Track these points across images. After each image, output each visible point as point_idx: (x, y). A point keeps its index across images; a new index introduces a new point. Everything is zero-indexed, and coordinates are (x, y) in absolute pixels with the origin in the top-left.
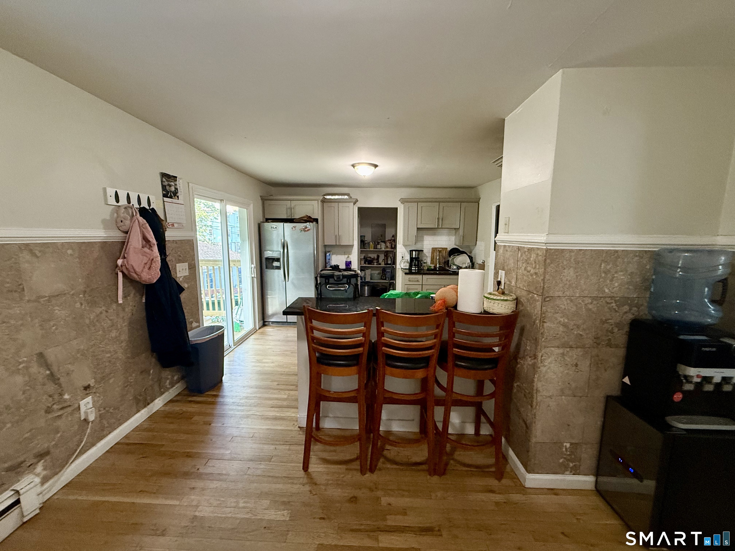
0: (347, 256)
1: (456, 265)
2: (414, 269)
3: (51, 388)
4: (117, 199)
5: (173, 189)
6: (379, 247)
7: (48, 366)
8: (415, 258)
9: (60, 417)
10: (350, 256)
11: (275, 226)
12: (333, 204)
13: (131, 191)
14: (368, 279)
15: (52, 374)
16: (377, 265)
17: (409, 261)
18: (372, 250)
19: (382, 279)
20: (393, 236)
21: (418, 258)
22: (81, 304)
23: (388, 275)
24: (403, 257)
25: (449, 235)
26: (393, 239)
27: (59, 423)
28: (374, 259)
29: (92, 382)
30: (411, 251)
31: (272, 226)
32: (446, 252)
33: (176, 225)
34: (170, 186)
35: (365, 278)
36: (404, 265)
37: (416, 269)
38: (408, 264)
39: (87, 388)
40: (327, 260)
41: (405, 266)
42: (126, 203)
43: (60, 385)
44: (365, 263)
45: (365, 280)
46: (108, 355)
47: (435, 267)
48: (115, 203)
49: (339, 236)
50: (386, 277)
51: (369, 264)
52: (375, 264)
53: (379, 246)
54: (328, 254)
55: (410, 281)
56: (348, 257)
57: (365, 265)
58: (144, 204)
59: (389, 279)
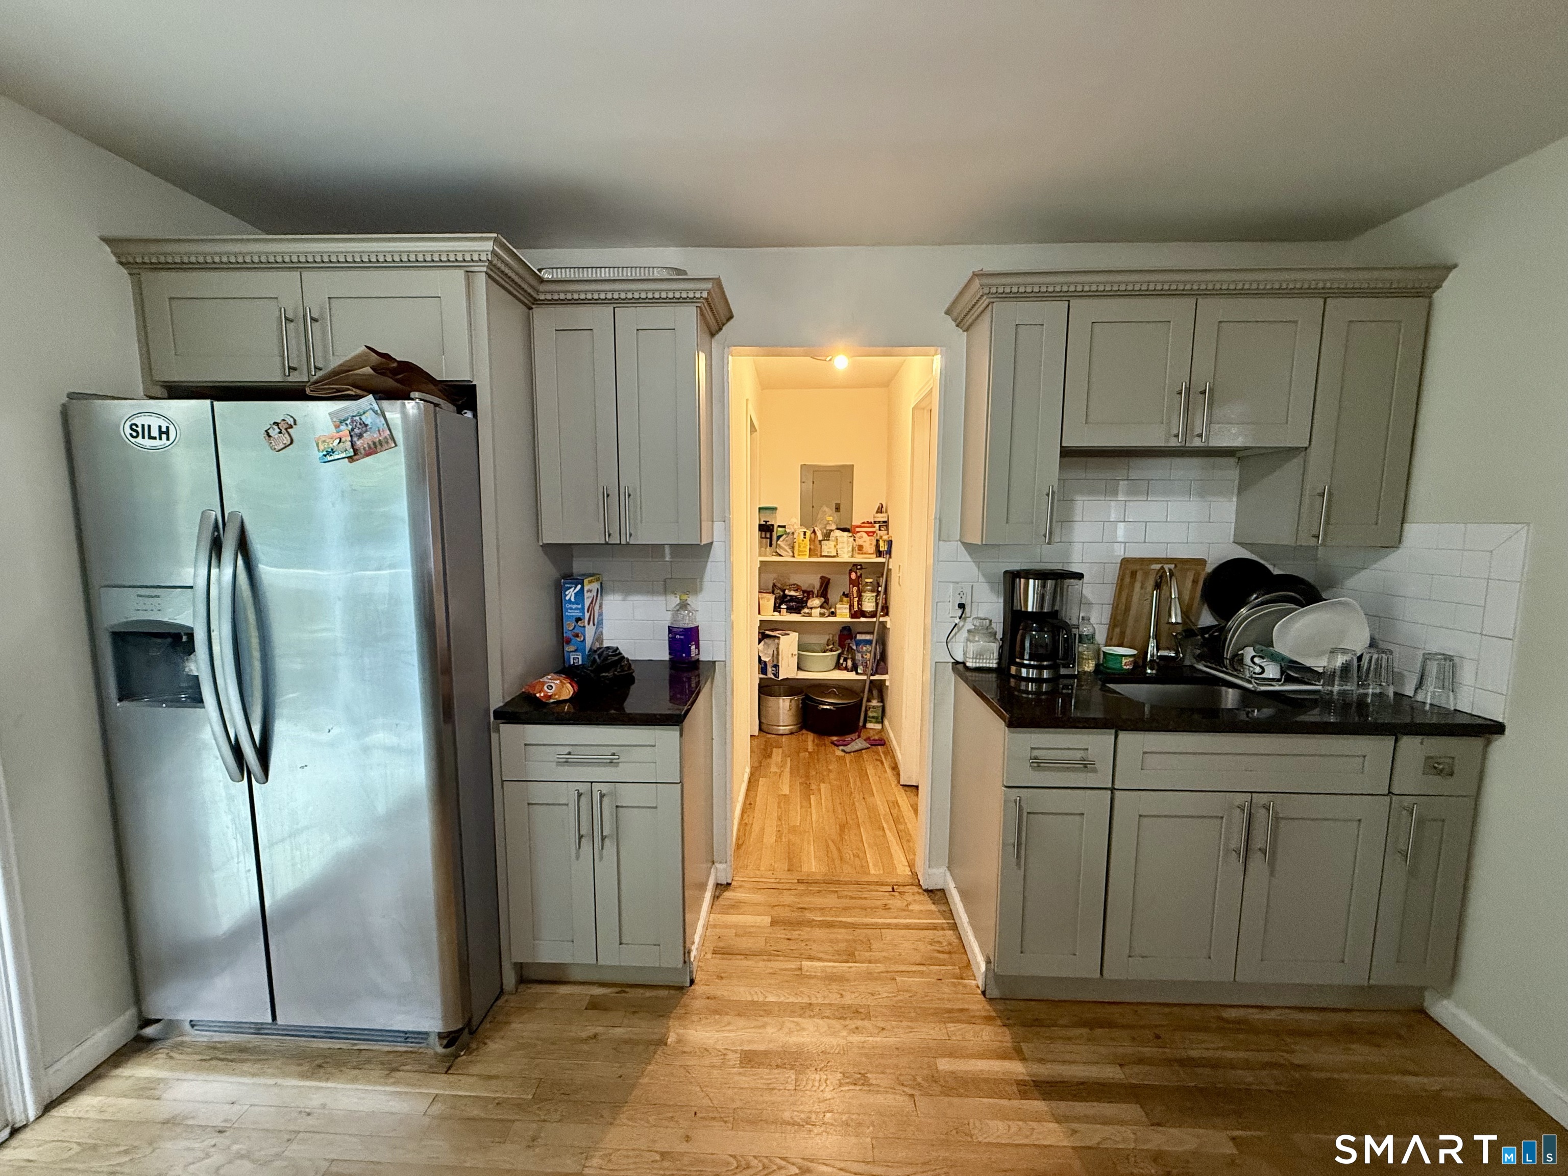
0: (674, 601)
1: (1275, 658)
2: (1033, 674)
6: (828, 548)
8: (1038, 617)
10: (691, 600)
11: (155, 423)
12: (585, 316)
14: (788, 670)
16: (822, 615)
17: (999, 628)
18: (806, 559)
19: (838, 666)
20: (880, 510)
21: (1054, 614)
23: (867, 654)
24: (962, 606)
25: (1203, 493)
26: (881, 517)
28: (809, 594)
30: (1012, 578)
31: (139, 421)
32: (1195, 582)
35: (776, 666)
36: (972, 647)
37: (1046, 674)
38: (995, 647)
40: (569, 625)
41: (979, 655)
44: (777, 609)
45: (776, 675)
47: (1140, 661)
49: (625, 495)
50: (853, 660)
51: (790, 610)
52: (816, 612)
53: (831, 543)
54: (571, 594)
55: (1037, 764)
56: (683, 606)
57: (777, 617)
59: (869, 671)
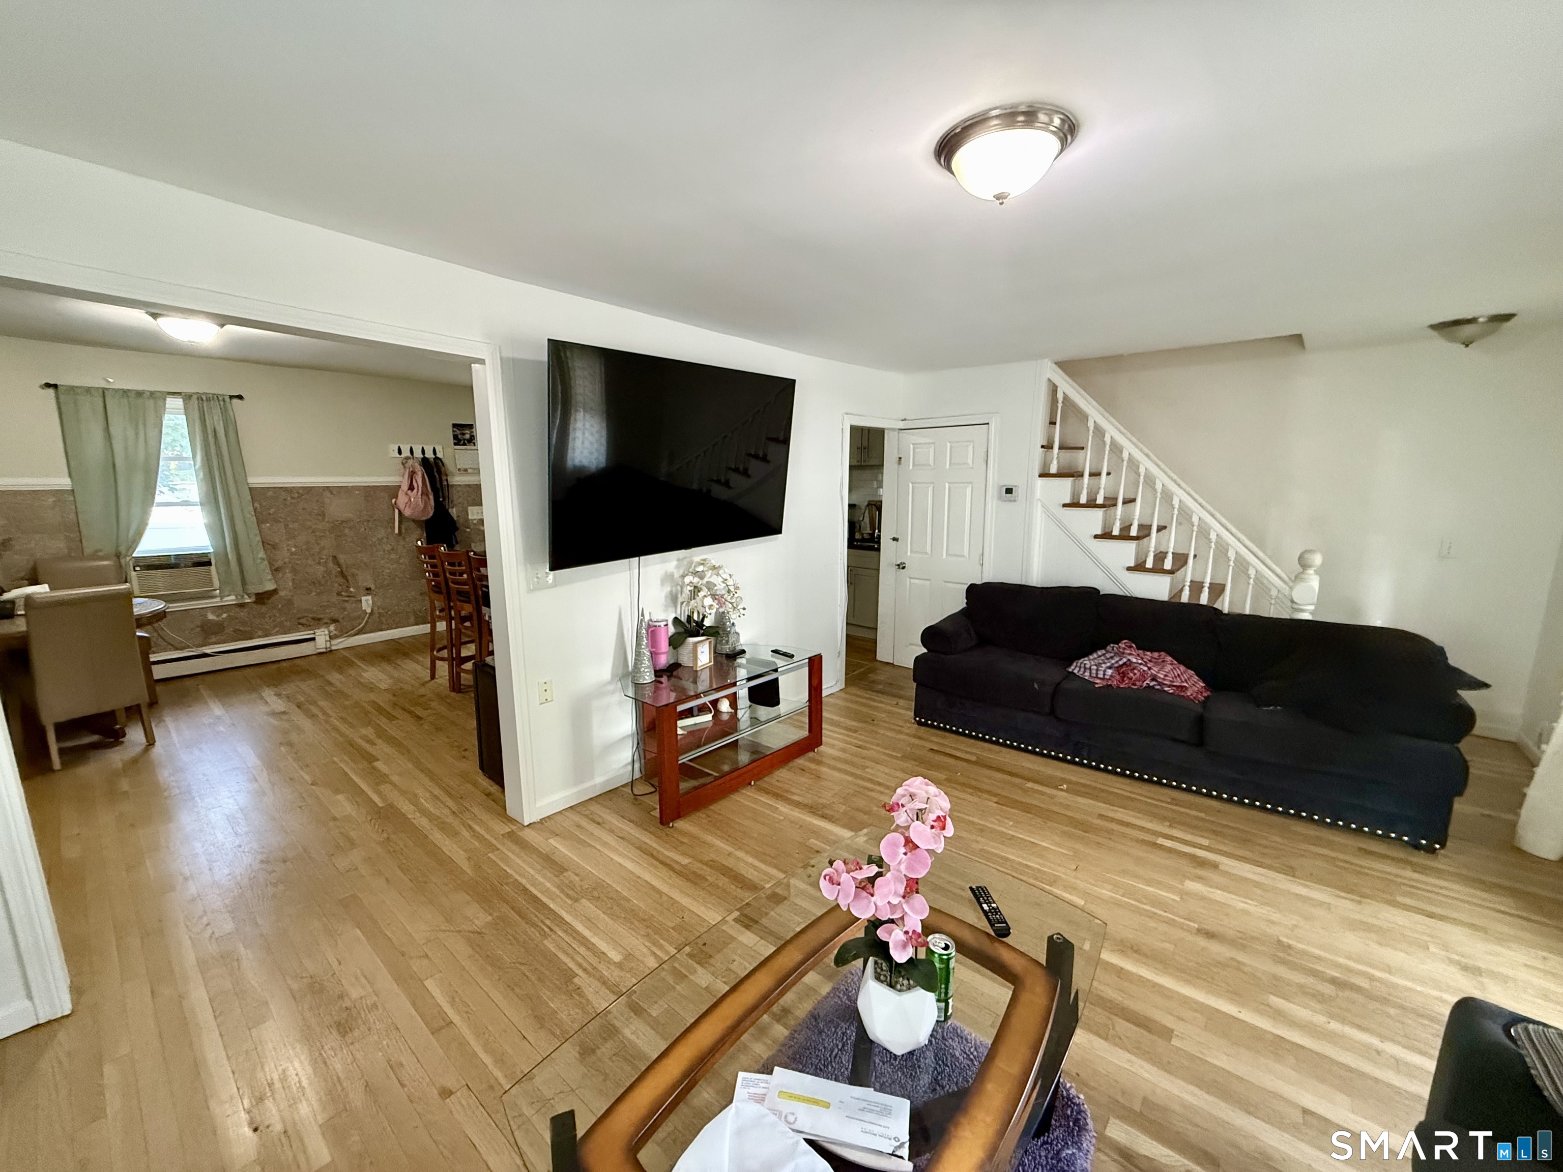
3: (341, 580)
4: (400, 452)
5: (467, 436)
7: (339, 565)
9: (346, 601)
13: (415, 443)
15: (342, 572)
22: (365, 529)
27: (348, 605)
29: (373, 587)
33: (469, 471)
34: (464, 434)
39: (368, 589)
42: (409, 454)
43: (347, 580)
46: (388, 571)
48: (398, 456)
58: (429, 455)
